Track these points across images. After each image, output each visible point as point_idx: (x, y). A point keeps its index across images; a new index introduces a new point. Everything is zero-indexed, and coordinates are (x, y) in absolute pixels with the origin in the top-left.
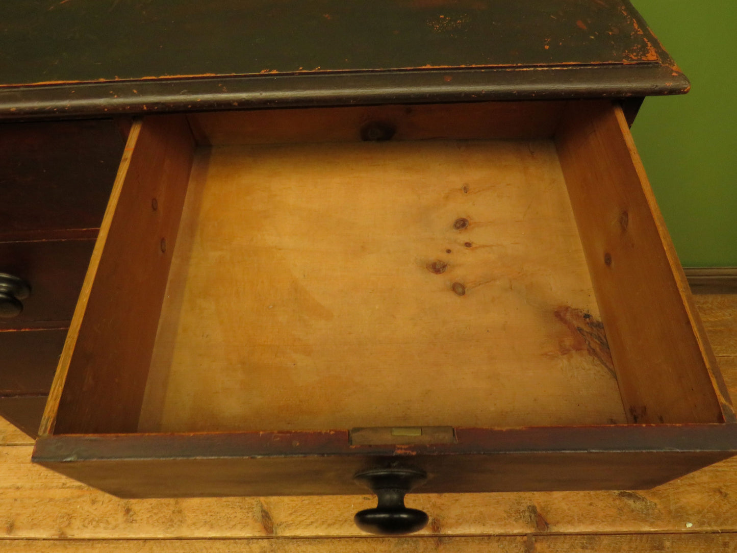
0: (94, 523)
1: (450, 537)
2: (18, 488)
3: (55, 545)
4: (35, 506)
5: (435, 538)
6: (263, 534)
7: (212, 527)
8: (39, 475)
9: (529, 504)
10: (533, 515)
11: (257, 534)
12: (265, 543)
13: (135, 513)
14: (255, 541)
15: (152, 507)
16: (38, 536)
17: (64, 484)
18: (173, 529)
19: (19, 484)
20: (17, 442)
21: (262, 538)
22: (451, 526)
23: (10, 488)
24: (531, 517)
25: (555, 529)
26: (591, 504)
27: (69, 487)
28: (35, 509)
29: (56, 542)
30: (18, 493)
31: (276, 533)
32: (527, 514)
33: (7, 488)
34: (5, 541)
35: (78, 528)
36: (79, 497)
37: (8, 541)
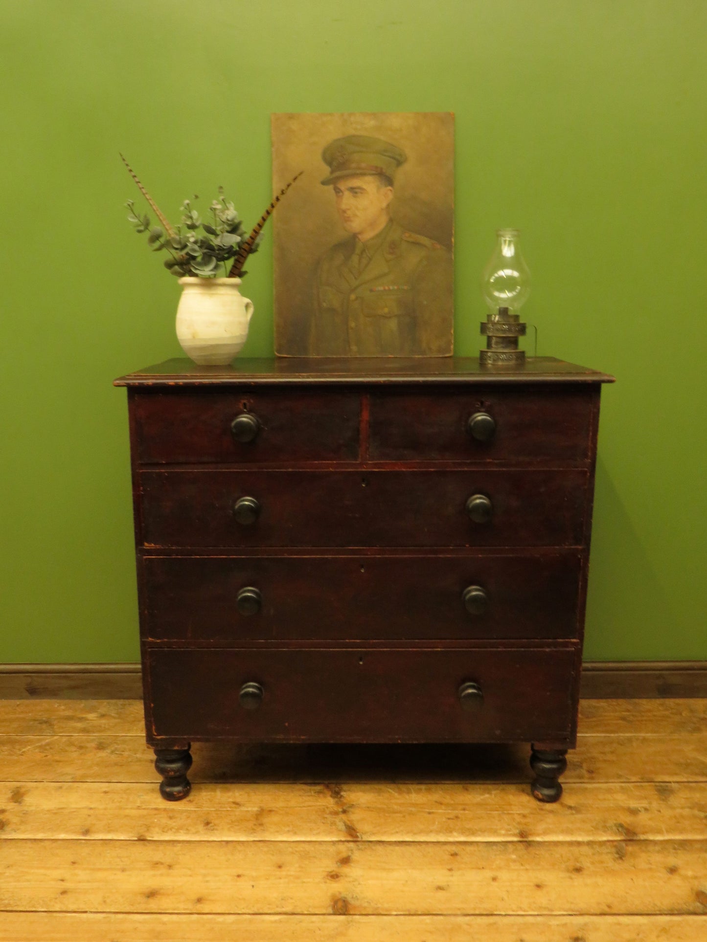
0: (173, 830)
1: (539, 843)
2: (91, 809)
3: (135, 844)
4: (110, 820)
5: (524, 844)
6: (349, 839)
7: (295, 833)
8: (113, 801)
9: (615, 822)
10: (620, 829)
11: (343, 839)
12: (352, 845)
13: (215, 825)
14: (341, 843)
15: (232, 822)
16: (115, 838)
17: (139, 807)
18: (255, 834)
19: (92, 806)
20: (88, 781)
21: (348, 841)
22: (538, 835)
23: (83, 808)
24: (618, 830)
25: (642, 837)
26: (678, 822)
27: (144, 809)
28: (110, 821)
29: (134, 842)
30: (92, 812)
31: (362, 838)
32: (614, 828)
33: (79, 808)
34: (80, 841)
35: (158, 833)
36: (155, 815)
37: (83, 841)
